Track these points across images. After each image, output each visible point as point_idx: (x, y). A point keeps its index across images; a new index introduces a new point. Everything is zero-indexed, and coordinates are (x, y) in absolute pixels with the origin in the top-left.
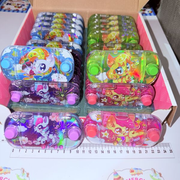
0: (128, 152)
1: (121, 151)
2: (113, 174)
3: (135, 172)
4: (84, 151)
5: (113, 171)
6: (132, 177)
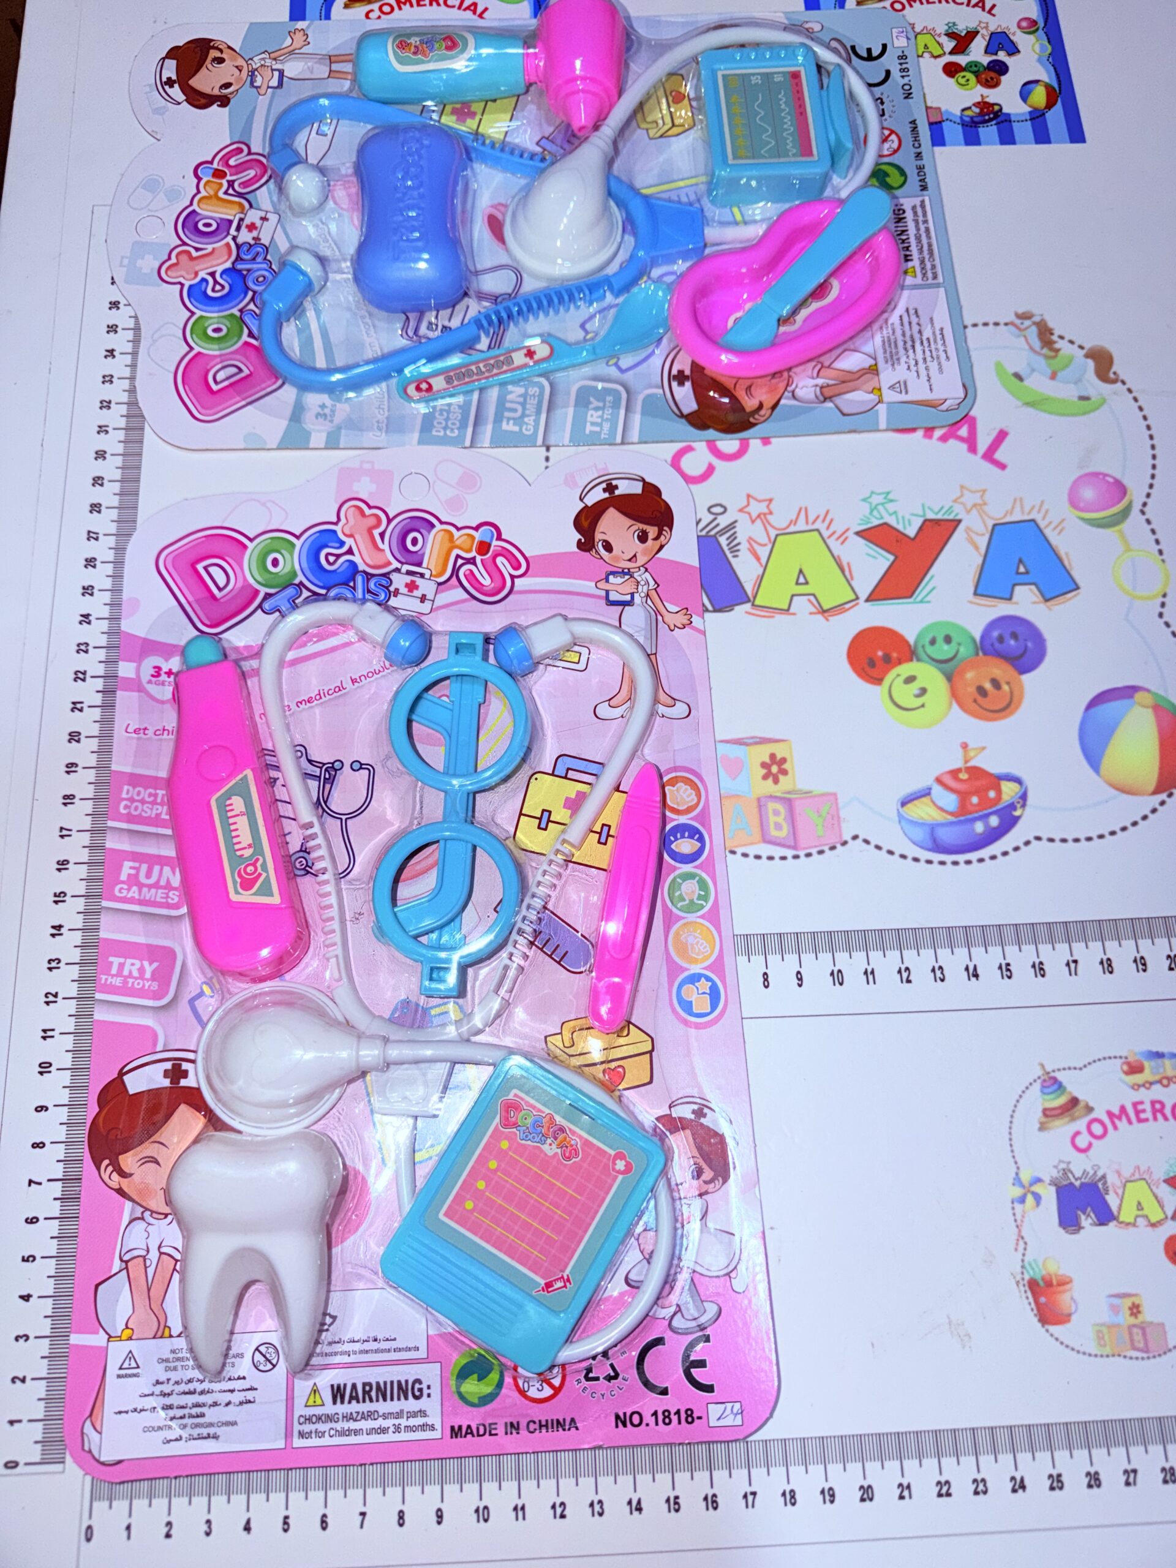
0: (1108, 966)
1: (1072, 964)
2: (1037, 1086)
3: (1147, 1071)
4: (869, 974)
5: (1040, 1072)
6: (1137, 1096)
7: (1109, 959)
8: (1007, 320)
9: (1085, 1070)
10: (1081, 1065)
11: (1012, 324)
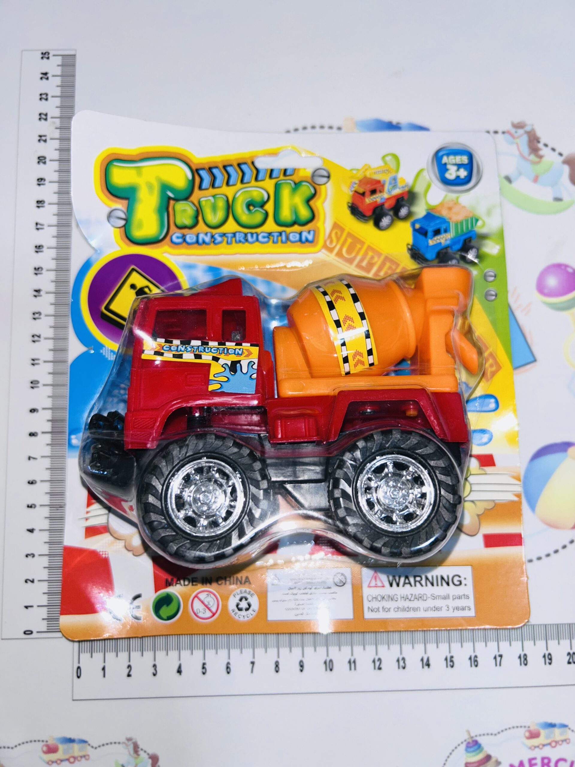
1: (498, 658)
3: (542, 736)
6: (532, 754)
7: (525, 655)
8: (505, 129)
9: (498, 736)
10: (496, 732)
11: (508, 132)
